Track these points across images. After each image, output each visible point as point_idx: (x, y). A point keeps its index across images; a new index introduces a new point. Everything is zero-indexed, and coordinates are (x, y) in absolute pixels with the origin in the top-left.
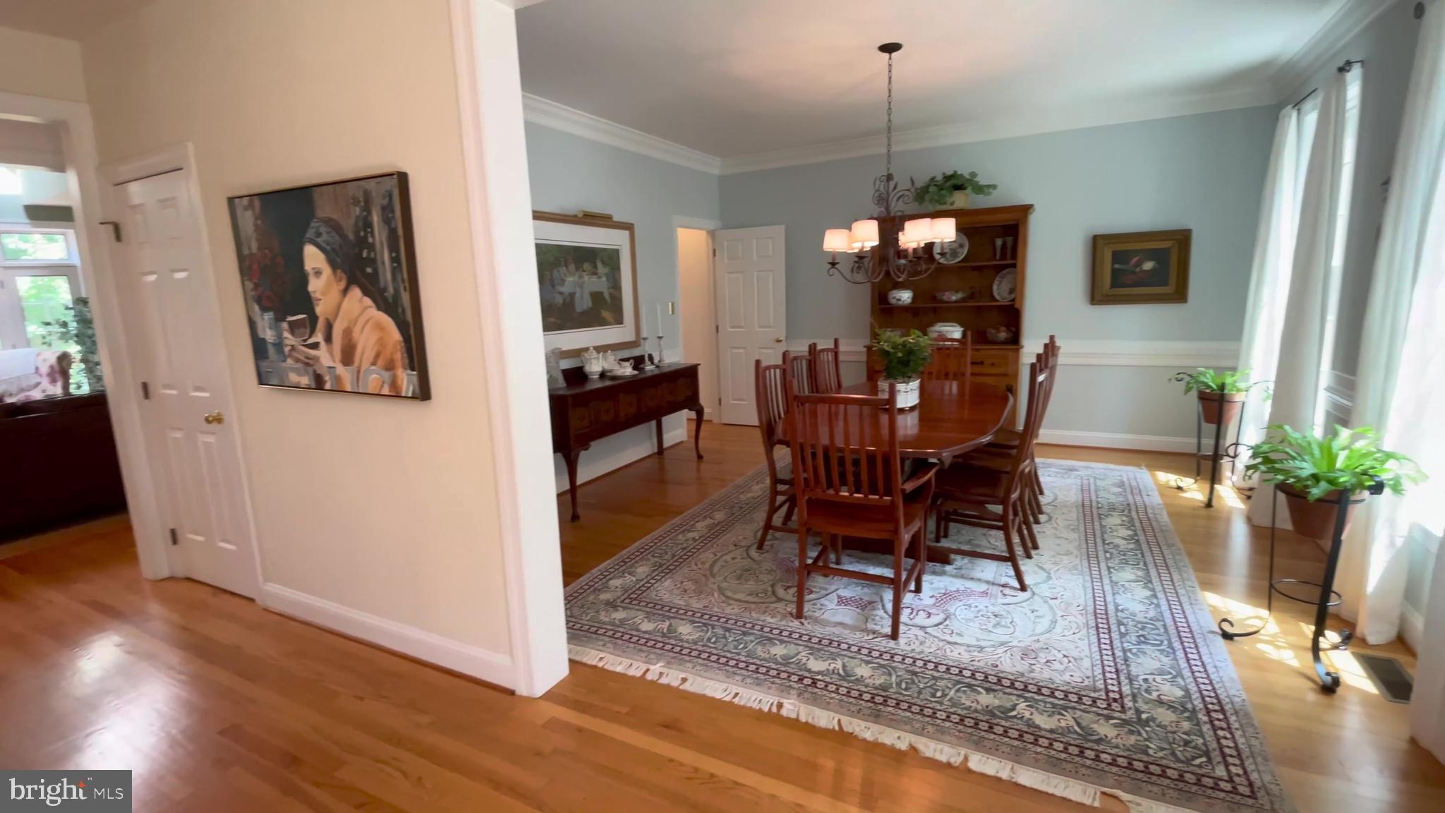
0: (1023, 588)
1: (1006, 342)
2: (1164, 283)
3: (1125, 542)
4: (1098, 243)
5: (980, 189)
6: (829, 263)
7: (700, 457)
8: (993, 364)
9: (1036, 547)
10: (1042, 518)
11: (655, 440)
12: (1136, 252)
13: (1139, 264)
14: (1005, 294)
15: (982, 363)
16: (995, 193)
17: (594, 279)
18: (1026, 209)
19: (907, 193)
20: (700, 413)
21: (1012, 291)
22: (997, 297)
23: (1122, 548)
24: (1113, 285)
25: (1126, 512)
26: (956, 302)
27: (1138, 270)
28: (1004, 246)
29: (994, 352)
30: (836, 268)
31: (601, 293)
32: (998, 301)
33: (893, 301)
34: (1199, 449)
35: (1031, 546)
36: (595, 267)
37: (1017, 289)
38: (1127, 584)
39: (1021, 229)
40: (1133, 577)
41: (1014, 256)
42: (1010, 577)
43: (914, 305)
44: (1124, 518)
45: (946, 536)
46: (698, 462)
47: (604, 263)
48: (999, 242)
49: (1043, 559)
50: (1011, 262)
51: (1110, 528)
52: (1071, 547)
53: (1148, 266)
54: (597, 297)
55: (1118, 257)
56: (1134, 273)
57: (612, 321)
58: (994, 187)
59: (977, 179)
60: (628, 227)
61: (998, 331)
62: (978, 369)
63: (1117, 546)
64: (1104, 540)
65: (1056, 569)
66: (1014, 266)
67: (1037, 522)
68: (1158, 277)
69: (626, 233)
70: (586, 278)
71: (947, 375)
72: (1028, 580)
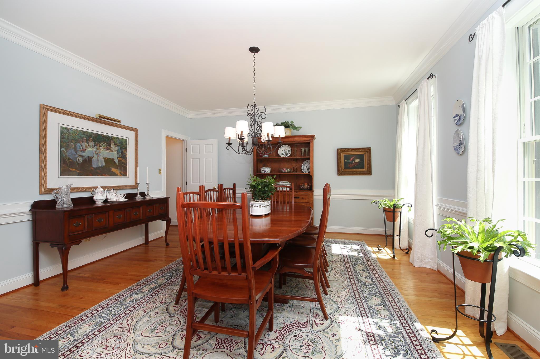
0: (326, 318)
1: (307, 189)
2: (363, 167)
3: (367, 280)
4: (339, 151)
5: (295, 128)
6: (227, 144)
7: (167, 245)
8: (303, 198)
9: (328, 287)
10: (329, 269)
11: (144, 237)
12: (353, 155)
13: (353, 160)
14: (306, 170)
15: (299, 198)
16: (300, 130)
17: (108, 151)
18: (313, 137)
19: (263, 114)
20: (168, 221)
21: (309, 169)
22: (303, 171)
23: (367, 283)
24: (345, 168)
25: (363, 263)
26: (288, 172)
27: (353, 162)
28: (305, 151)
29: (303, 193)
30: (231, 146)
31: (113, 159)
32: (304, 173)
33: (263, 172)
34: (386, 233)
35: (326, 285)
36: (110, 145)
37: (311, 168)
38: (376, 307)
39: (311, 144)
40: (377, 302)
41: (309, 155)
42: (318, 309)
43: (271, 174)
44: (363, 266)
45: (285, 284)
46: (166, 247)
47: (116, 144)
48: (303, 150)
49: (333, 294)
50: (307, 157)
51: (359, 272)
52: (345, 285)
53: (357, 161)
54: (109, 161)
55: (346, 157)
56: (352, 163)
57: (119, 174)
58: (300, 128)
59: (294, 124)
60: (135, 130)
61: (304, 185)
62: (297, 200)
63: (364, 283)
64: (358, 280)
65: (340, 300)
66: (309, 159)
67: (327, 271)
68: (361, 165)
69: (133, 133)
70: (102, 150)
71: (284, 203)
72: (328, 311)
